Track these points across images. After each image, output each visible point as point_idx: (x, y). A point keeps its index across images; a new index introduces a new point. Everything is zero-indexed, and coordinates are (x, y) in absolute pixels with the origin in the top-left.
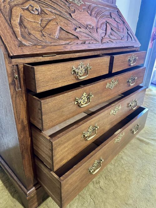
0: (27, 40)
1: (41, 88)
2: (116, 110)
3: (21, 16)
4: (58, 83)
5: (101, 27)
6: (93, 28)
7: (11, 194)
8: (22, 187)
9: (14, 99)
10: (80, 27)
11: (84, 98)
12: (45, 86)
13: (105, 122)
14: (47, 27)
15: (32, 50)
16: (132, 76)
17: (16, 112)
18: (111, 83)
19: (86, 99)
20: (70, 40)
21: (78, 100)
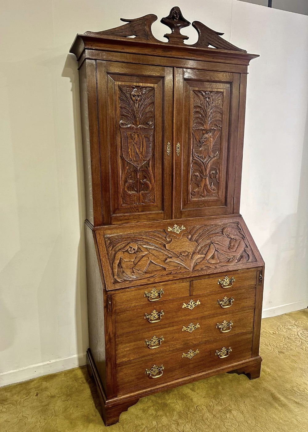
1: (118, 307)
2: (190, 327)
3: (121, 258)
7: (95, 405)
8: (104, 395)
9: (106, 317)
10: (171, 258)
11: (153, 315)
12: (121, 305)
13: (175, 337)
17: (106, 326)
18: (190, 303)
19: (157, 315)
20: (155, 273)
21: (147, 315)
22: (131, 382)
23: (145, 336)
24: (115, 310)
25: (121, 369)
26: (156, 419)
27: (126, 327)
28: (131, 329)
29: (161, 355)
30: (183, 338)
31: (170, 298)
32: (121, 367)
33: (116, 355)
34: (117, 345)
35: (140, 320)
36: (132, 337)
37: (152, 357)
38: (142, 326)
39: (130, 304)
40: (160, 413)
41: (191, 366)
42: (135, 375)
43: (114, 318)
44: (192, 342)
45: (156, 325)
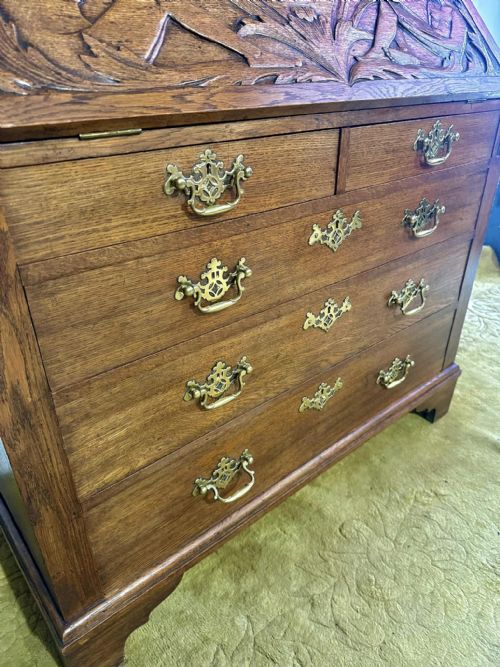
0: (9, 70)
1: (32, 248)
2: (326, 314)
4: (106, 230)
5: (354, 16)
6: (317, 20)
10: (259, 19)
11: (212, 281)
13: (283, 354)
14: (111, 16)
15: (25, 112)
16: (425, 203)
18: (332, 225)
19: (224, 281)
20: (207, 71)
21: (186, 284)
22: (146, 537)
23: (185, 369)
24: (19, 270)
25: (103, 512)
26: (243, 606)
27: (97, 347)
28: (123, 353)
29: (244, 420)
30: (304, 352)
31: (272, 202)
32: (102, 506)
33: (70, 470)
34: (69, 429)
35: (157, 310)
36: (129, 383)
37: (215, 436)
38: (168, 331)
39: (97, 231)
40: (249, 582)
41: (321, 429)
42: (161, 512)
43: (25, 308)
44: (327, 360)
45: (222, 319)
